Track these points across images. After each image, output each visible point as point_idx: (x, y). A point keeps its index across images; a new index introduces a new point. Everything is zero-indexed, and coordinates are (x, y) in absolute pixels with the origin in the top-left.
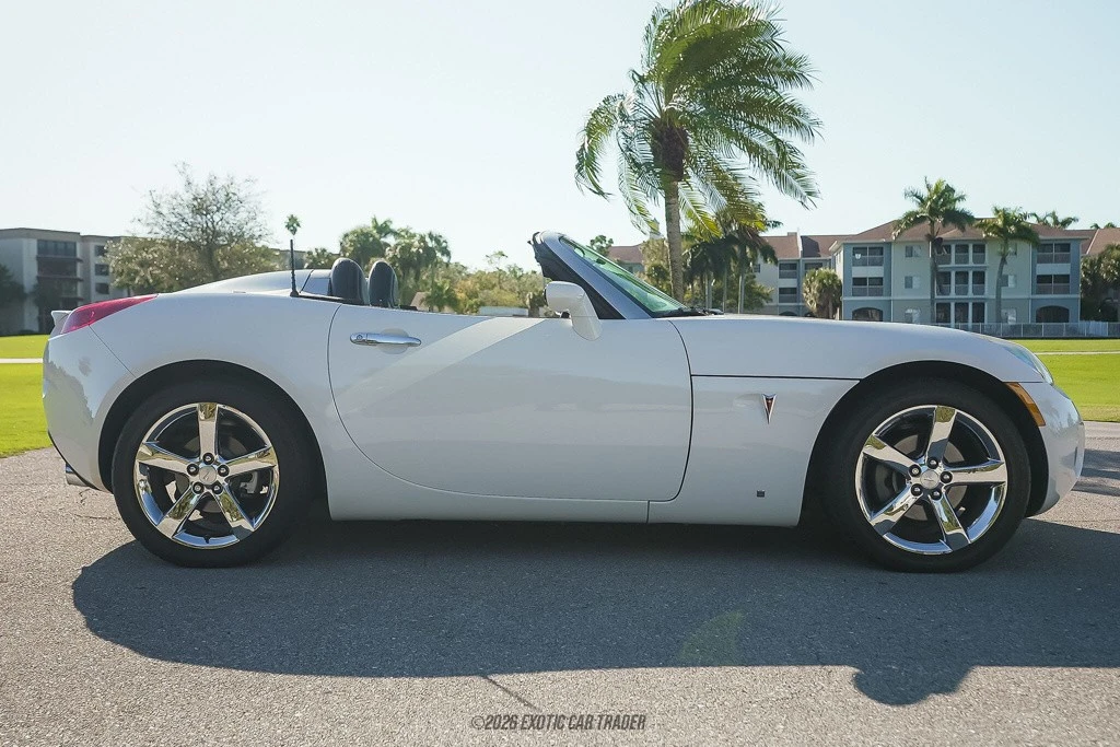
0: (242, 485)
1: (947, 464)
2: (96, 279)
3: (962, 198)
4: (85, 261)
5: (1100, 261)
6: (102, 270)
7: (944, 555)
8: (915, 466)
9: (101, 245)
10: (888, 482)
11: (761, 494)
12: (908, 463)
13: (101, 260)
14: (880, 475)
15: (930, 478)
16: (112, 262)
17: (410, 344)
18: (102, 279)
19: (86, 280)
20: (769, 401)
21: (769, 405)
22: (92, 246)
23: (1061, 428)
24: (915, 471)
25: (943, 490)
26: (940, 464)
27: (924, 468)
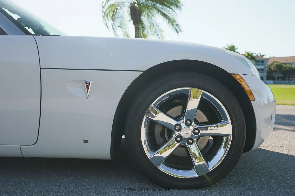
1: (197, 123)
3: (237, 49)
5: (271, 65)
7: (194, 179)
8: (177, 125)
10: (162, 134)
11: (86, 141)
12: (173, 122)
14: (158, 130)
15: (187, 132)
20: (88, 85)
21: (88, 87)
23: (264, 103)
24: (178, 128)
25: (195, 140)
26: (193, 123)
27: (183, 125)
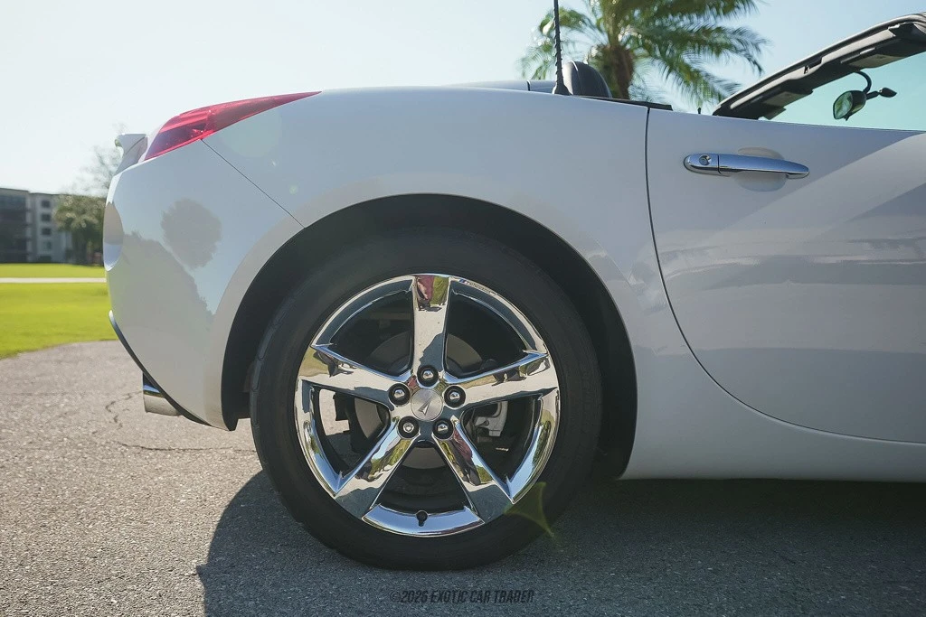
0: (480, 421)
2: (41, 225)
4: (33, 211)
6: (46, 218)
9: (47, 200)
13: (46, 211)
16: (54, 212)
17: (788, 175)
18: (46, 225)
19: (33, 225)
22: (38, 201)
